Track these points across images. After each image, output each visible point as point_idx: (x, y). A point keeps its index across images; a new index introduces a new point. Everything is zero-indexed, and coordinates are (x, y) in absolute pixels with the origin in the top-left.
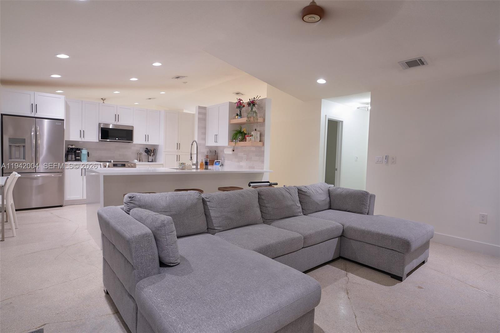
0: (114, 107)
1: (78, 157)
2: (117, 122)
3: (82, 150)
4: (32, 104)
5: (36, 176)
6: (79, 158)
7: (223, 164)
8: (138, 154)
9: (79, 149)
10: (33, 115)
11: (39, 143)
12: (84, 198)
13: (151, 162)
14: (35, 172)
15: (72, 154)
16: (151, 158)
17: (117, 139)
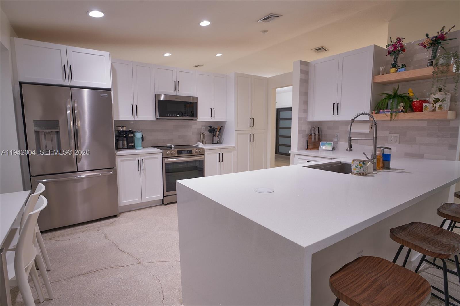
0: (173, 70)
1: (131, 143)
2: (177, 91)
3: (136, 133)
4: (64, 65)
5: (79, 177)
6: (133, 144)
7: (335, 147)
8: (200, 135)
9: (132, 132)
10: (66, 83)
11: (79, 125)
12: (143, 201)
13: (216, 144)
14: (77, 170)
15: (123, 140)
16: (216, 139)
17: (178, 115)
